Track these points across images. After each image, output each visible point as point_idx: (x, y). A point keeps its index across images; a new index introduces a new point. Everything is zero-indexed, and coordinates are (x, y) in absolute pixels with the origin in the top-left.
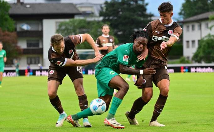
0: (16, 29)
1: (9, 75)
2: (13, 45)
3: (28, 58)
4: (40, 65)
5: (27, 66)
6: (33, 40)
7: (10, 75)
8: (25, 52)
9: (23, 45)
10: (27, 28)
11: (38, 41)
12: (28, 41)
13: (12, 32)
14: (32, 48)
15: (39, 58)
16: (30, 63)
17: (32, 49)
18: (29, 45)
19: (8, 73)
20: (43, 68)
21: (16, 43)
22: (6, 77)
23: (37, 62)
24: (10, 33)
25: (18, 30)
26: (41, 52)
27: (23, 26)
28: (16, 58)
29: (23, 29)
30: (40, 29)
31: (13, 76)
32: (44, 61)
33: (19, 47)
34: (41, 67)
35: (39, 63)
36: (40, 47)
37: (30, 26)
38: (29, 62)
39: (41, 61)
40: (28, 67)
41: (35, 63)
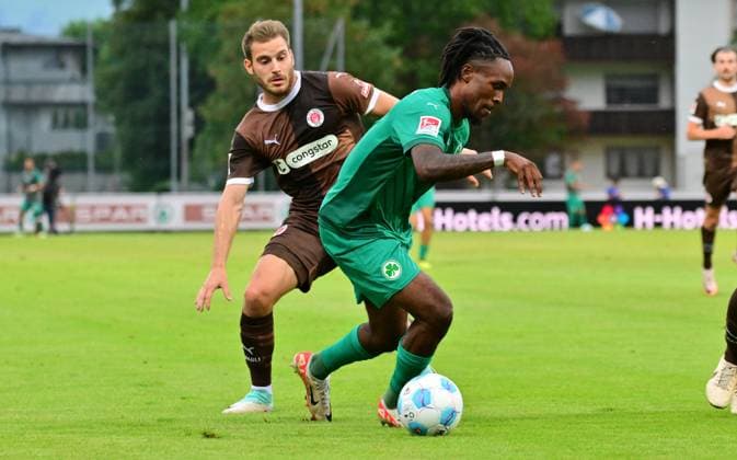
0: (559, 27)
1: (527, 222)
2: (550, 95)
3: (608, 152)
4: (660, 182)
5: (609, 184)
6: (633, 72)
7: (532, 222)
8: (600, 125)
9: (589, 96)
10: (609, 20)
11: (655, 77)
12: (608, 78)
13: (543, 38)
14: (627, 107)
15: (657, 149)
16: (618, 174)
17: (630, 114)
18: (613, 94)
19: (523, 217)
20: (674, 195)
21: (561, 85)
22: (511, 231)
23: (649, 169)
24: (533, 45)
25: (570, 29)
26: (665, 124)
27: (589, 11)
28: (558, 150)
29: (590, 28)
30: (663, 29)
31: (544, 230)
32: (680, 164)
33: (573, 103)
34: (662, 191)
35: (656, 173)
36: (664, 103)
37: (621, 14)
38: (615, 169)
39: (665, 166)
40: (610, 192)
41: (641, 174)
